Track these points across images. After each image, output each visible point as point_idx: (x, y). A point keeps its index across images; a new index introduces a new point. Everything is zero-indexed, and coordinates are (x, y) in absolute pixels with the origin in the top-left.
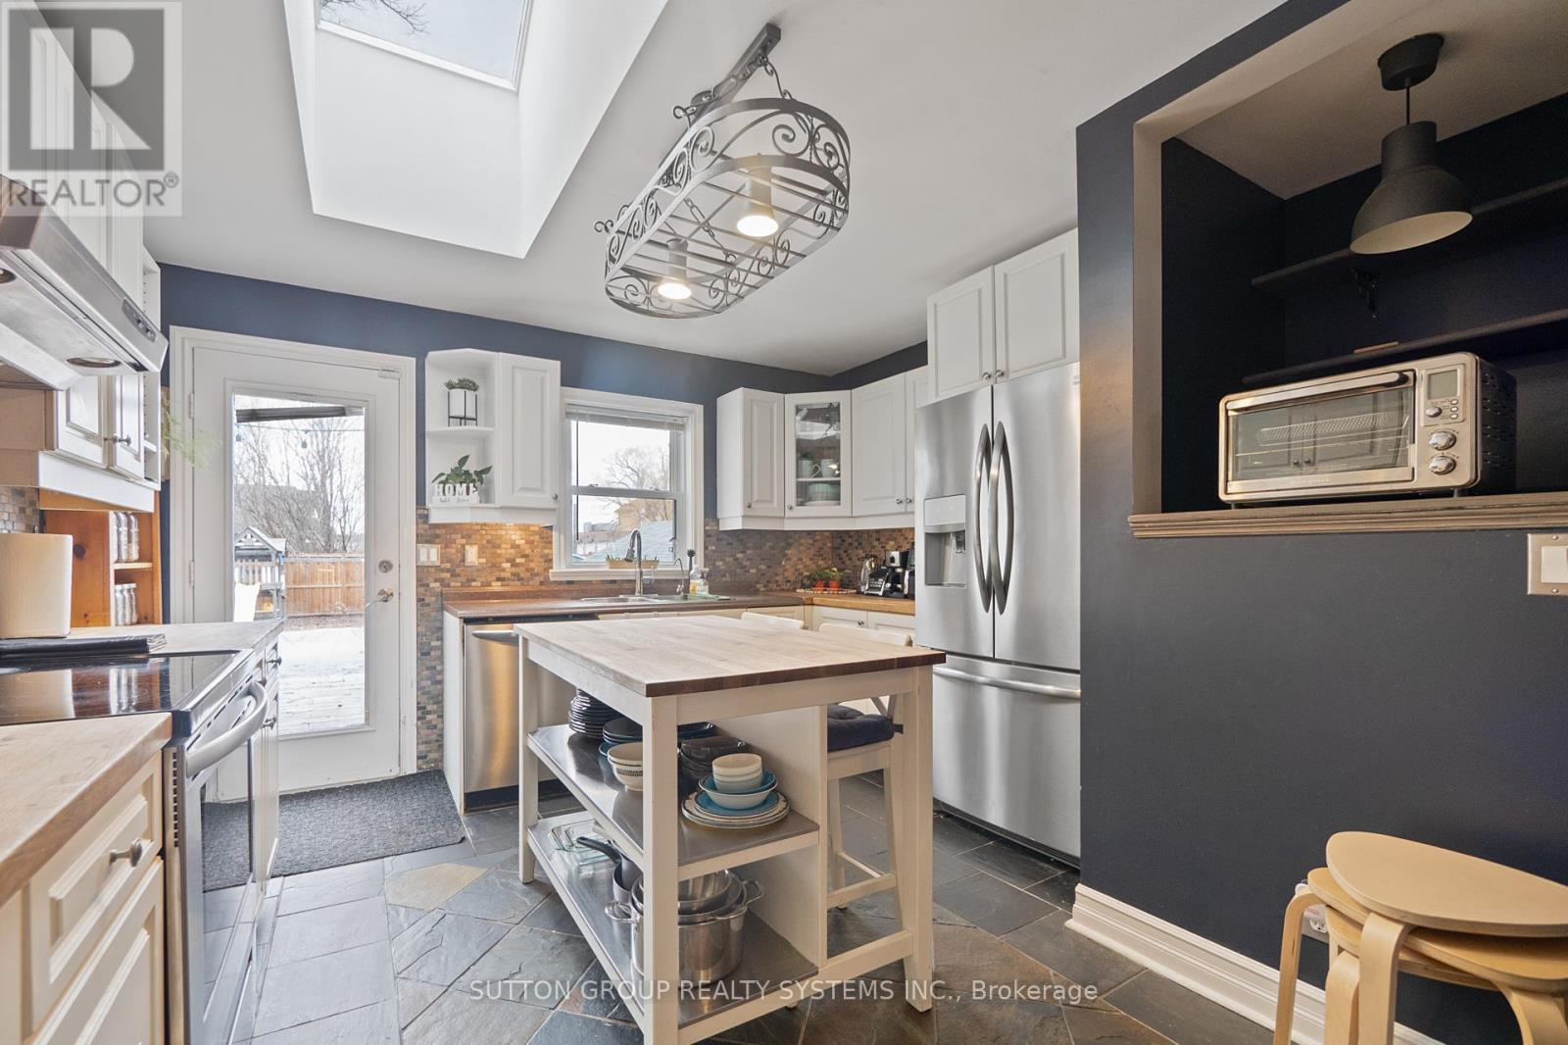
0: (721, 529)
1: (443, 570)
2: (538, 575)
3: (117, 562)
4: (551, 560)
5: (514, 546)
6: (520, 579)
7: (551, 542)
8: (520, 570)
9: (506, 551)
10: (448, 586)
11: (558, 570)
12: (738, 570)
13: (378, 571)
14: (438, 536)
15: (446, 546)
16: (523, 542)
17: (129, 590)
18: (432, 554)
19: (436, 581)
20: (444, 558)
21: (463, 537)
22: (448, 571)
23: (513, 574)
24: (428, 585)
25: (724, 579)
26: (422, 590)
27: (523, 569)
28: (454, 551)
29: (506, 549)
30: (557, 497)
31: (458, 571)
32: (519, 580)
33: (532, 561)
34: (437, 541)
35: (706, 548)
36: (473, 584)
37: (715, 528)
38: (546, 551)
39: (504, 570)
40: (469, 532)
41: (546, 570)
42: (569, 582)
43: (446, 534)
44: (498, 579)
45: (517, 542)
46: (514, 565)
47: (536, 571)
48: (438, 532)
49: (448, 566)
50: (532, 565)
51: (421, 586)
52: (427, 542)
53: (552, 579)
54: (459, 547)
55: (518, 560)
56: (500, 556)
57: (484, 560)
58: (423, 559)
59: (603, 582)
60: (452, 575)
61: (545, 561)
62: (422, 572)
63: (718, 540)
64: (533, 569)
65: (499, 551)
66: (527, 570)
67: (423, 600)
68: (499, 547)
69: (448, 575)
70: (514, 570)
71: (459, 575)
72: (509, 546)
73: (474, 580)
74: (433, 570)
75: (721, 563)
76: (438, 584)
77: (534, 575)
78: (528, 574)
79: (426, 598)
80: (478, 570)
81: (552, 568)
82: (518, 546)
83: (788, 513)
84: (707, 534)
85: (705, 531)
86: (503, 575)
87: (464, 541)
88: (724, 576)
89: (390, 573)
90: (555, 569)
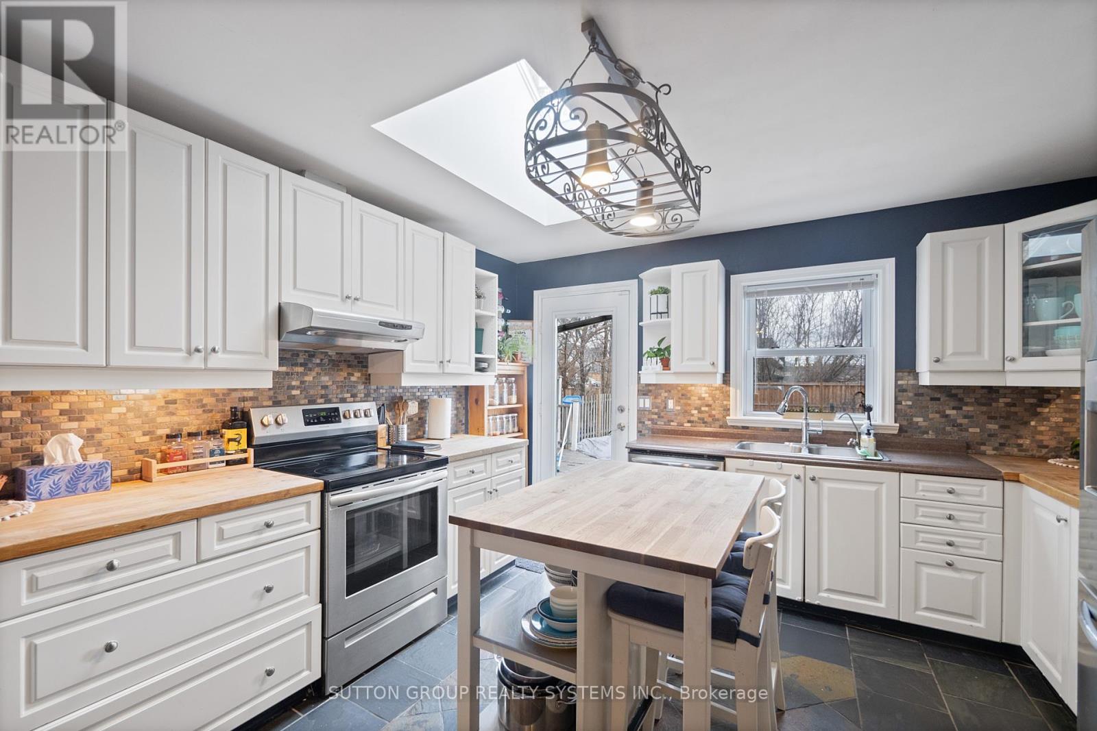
0: (920, 384)
1: (653, 413)
2: (718, 420)
3: (490, 405)
4: (729, 409)
5: (701, 398)
6: (705, 423)
7: (729, 396)
8: (705, 416)
9: (695, 401)
10: (656, 424)
11: (735, 418)
12: (948, 429)
13: (618, 411)
14: (650, 391)
15: (655, 398)
16: (707, 395)
17: (512, 417)
18: (647, 403)
19: (649, 420)
20: (654, 405)
21: (666, 392)
22: (656, 414)
23: (699, 418)
24: (644, 423)
25: (925, 436)
26: (640, 425)
27: (707, 415)
28: (660, 401)
29: (695, 400)
30: (713, 363)
31: (662, 414)
32: (703, 423)
33: (714, 409)
34: (650, 394)
35: (897, 402)
36: (672, 423)
37: (912, 382)
38: (725, 403)
39: (693, 415)
40: (670, 389)
41: (724, 417)
42: (744, 428)
43: (655, 389)
44: (689, 422)
45: (703, 396)
46: (700, 411)
47: (716, 417)
48: (650, 388)
49: (656, 410)
50: (714, 412)
51: (640, 422)
52: (644, 395)
53: (729, 424)
54: (663, 398)
55: (703, 409)
56: (689, 405)
57: (679, 408)
58: (641, 405)
59: (775, 429)
60: (659, 417)
61: (724, 410)
62: (641, 412)
63: (916, 395)
64: (714, 416)
65: (689, 402)
66: (710, 416)
67: (641, 432)
68: (689, 399)
69: (656, 417)
70: (700, 415)
71: (663, 417)
72: (696, 398)
73: (673, 421)
74: (647, 413)
75: (920, 419)
76: (650, 422)
77: (715, 420)
78: (710, 419)
79: (643, 431)
80: (676, 415)
81: (729, 415)
82: (704, 398)
83: (1009, 366)
84: (899, 390)
85: (896, 386)
86: (692, 419)
87: (666, 394)
88: (927, 433)
89: (623, 414)
90: (732, 417)
